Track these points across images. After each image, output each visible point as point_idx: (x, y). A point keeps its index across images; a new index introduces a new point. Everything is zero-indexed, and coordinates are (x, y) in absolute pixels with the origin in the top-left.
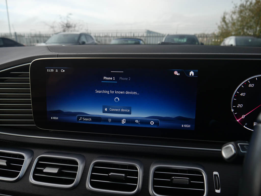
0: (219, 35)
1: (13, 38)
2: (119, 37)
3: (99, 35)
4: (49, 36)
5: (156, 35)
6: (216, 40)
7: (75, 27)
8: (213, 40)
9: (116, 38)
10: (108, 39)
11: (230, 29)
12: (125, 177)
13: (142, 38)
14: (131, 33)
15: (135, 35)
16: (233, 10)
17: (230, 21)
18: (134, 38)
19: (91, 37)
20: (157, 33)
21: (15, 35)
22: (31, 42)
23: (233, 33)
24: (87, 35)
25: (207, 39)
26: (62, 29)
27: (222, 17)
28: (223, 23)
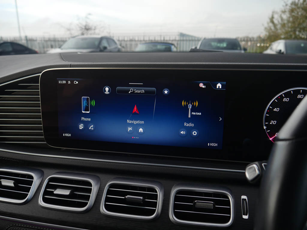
0: (266, 38)
1: (23, 42)
2: (146, 41)
3: (123, 39)
4: (65, 39)
5: (190, 38)
6: (262, 45)
7: (95, 29)
8: (258, 45)
9: (144, 42)
10: (133, 43)
11: (279, 31)
12: (143, 200)
13: (174, 42)
14: (161, 36)
15: (166, 39)
16: (283, 9)
17: (278, 22)
18: (165, 42)
19: (113, 41)
20: (192, 36)
21: (25, 39)
22: (44, 48)
23: (283, 37)
24: (109, 40)
25: (251, 44)
26: (80, 32)
27: (271, 16)
28: (271, 25)
